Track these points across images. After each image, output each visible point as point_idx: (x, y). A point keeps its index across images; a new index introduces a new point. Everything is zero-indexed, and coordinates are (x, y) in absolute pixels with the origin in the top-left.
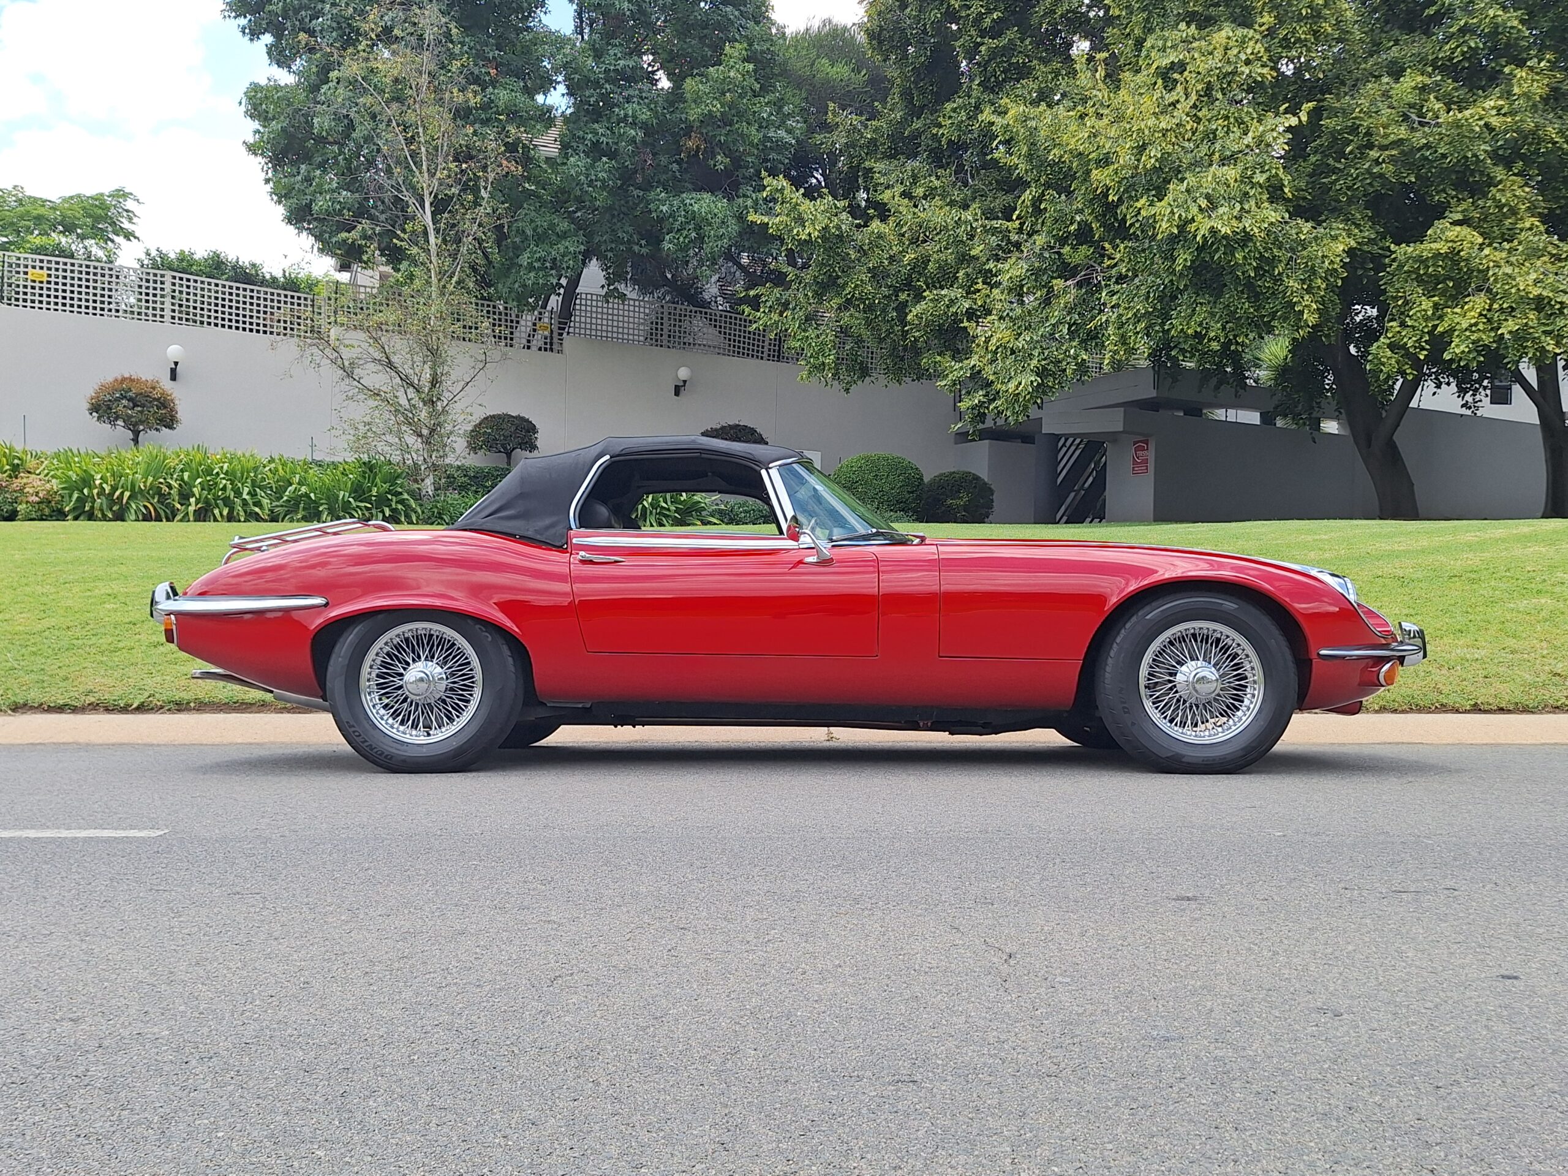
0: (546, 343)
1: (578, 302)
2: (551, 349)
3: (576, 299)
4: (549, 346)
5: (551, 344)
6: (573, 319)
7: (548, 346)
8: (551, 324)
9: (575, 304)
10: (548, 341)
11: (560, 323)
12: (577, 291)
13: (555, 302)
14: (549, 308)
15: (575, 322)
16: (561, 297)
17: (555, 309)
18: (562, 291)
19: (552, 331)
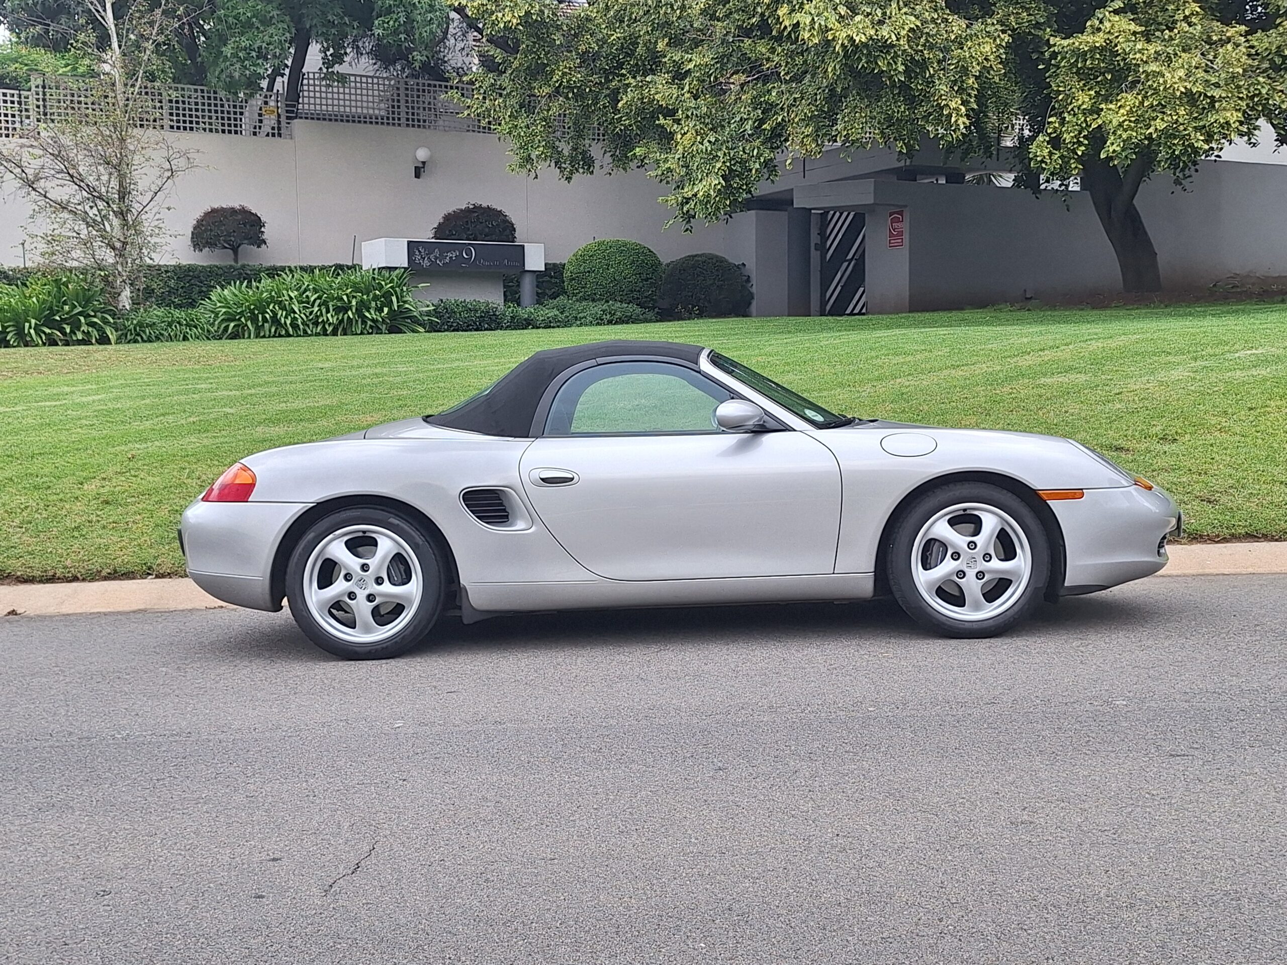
0: (273, 128)
1: (305, 82)
2: (280, 135)
3: (303, 79)
4: (276, 133)
5: (279, 129)
6: (301, 100)
7: (276, 131)
8: (278, 108)
9: (302, 85)
10: (276, 126)
11: (287, 105)
12: (304, 70)
13: (281, 84)
14: (275, 91)
15: (303, 104)
16: (286, 79)
17: (281, 92)
18: (287, 71)
19: (279, 116)
